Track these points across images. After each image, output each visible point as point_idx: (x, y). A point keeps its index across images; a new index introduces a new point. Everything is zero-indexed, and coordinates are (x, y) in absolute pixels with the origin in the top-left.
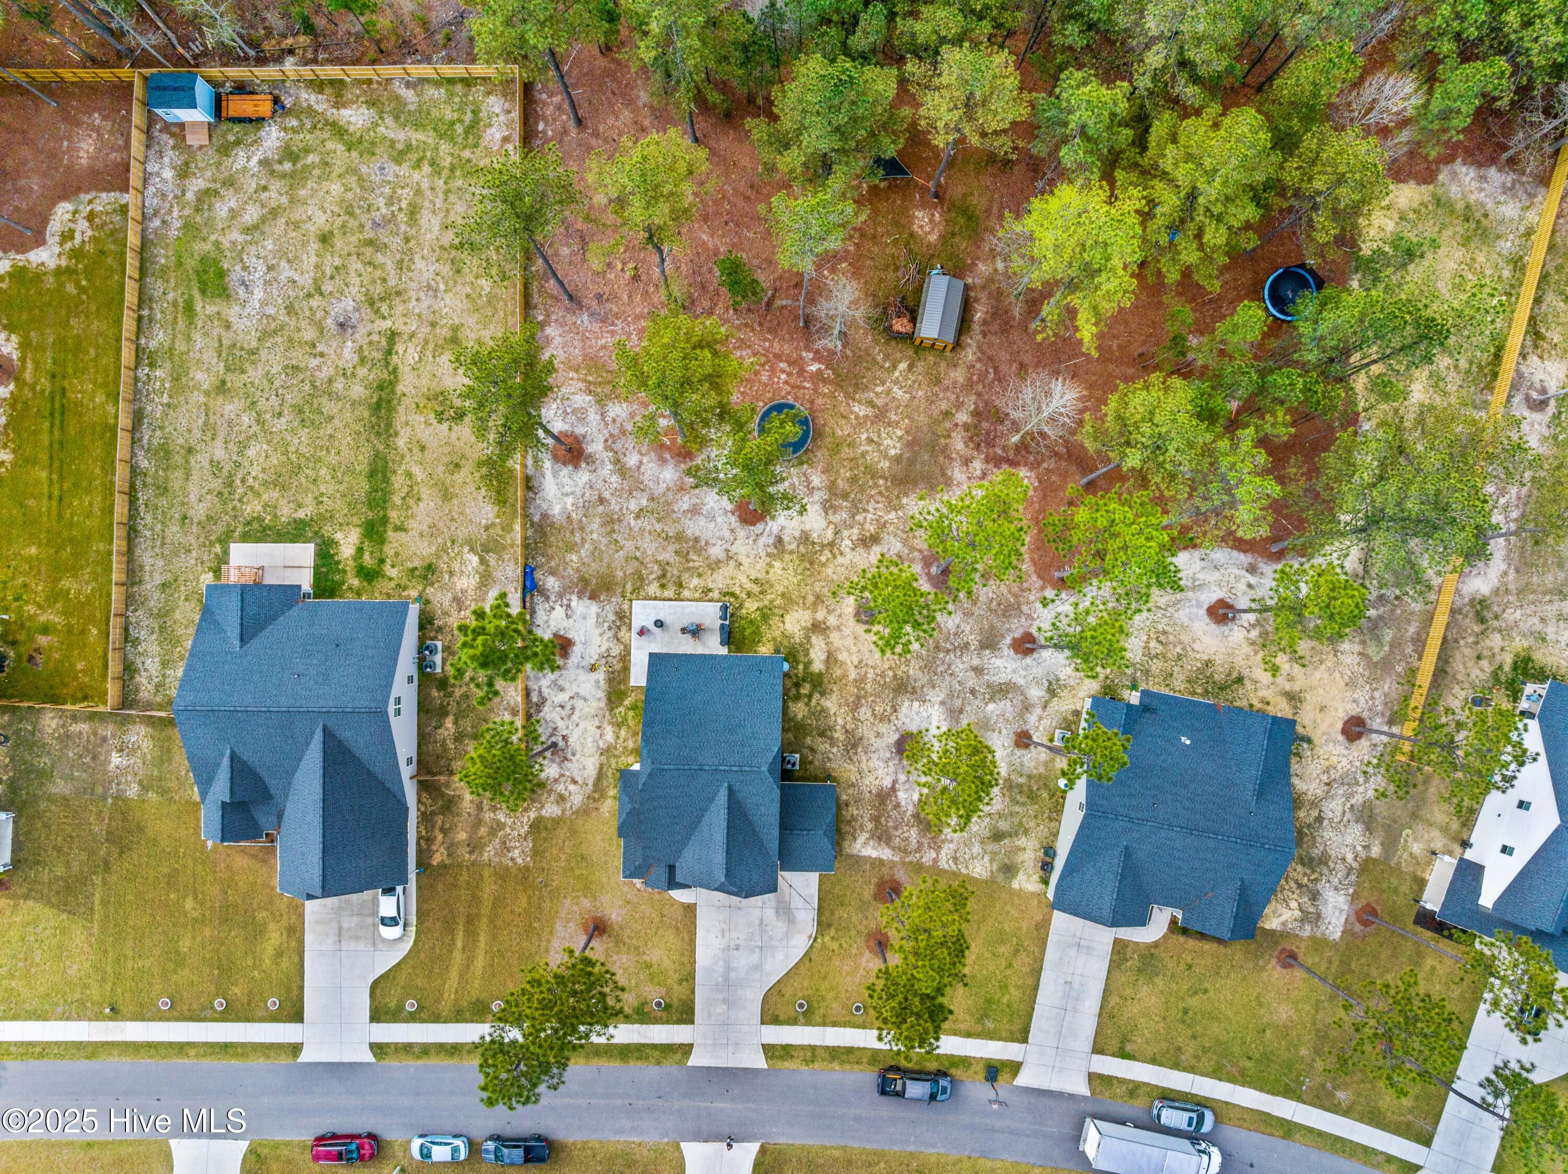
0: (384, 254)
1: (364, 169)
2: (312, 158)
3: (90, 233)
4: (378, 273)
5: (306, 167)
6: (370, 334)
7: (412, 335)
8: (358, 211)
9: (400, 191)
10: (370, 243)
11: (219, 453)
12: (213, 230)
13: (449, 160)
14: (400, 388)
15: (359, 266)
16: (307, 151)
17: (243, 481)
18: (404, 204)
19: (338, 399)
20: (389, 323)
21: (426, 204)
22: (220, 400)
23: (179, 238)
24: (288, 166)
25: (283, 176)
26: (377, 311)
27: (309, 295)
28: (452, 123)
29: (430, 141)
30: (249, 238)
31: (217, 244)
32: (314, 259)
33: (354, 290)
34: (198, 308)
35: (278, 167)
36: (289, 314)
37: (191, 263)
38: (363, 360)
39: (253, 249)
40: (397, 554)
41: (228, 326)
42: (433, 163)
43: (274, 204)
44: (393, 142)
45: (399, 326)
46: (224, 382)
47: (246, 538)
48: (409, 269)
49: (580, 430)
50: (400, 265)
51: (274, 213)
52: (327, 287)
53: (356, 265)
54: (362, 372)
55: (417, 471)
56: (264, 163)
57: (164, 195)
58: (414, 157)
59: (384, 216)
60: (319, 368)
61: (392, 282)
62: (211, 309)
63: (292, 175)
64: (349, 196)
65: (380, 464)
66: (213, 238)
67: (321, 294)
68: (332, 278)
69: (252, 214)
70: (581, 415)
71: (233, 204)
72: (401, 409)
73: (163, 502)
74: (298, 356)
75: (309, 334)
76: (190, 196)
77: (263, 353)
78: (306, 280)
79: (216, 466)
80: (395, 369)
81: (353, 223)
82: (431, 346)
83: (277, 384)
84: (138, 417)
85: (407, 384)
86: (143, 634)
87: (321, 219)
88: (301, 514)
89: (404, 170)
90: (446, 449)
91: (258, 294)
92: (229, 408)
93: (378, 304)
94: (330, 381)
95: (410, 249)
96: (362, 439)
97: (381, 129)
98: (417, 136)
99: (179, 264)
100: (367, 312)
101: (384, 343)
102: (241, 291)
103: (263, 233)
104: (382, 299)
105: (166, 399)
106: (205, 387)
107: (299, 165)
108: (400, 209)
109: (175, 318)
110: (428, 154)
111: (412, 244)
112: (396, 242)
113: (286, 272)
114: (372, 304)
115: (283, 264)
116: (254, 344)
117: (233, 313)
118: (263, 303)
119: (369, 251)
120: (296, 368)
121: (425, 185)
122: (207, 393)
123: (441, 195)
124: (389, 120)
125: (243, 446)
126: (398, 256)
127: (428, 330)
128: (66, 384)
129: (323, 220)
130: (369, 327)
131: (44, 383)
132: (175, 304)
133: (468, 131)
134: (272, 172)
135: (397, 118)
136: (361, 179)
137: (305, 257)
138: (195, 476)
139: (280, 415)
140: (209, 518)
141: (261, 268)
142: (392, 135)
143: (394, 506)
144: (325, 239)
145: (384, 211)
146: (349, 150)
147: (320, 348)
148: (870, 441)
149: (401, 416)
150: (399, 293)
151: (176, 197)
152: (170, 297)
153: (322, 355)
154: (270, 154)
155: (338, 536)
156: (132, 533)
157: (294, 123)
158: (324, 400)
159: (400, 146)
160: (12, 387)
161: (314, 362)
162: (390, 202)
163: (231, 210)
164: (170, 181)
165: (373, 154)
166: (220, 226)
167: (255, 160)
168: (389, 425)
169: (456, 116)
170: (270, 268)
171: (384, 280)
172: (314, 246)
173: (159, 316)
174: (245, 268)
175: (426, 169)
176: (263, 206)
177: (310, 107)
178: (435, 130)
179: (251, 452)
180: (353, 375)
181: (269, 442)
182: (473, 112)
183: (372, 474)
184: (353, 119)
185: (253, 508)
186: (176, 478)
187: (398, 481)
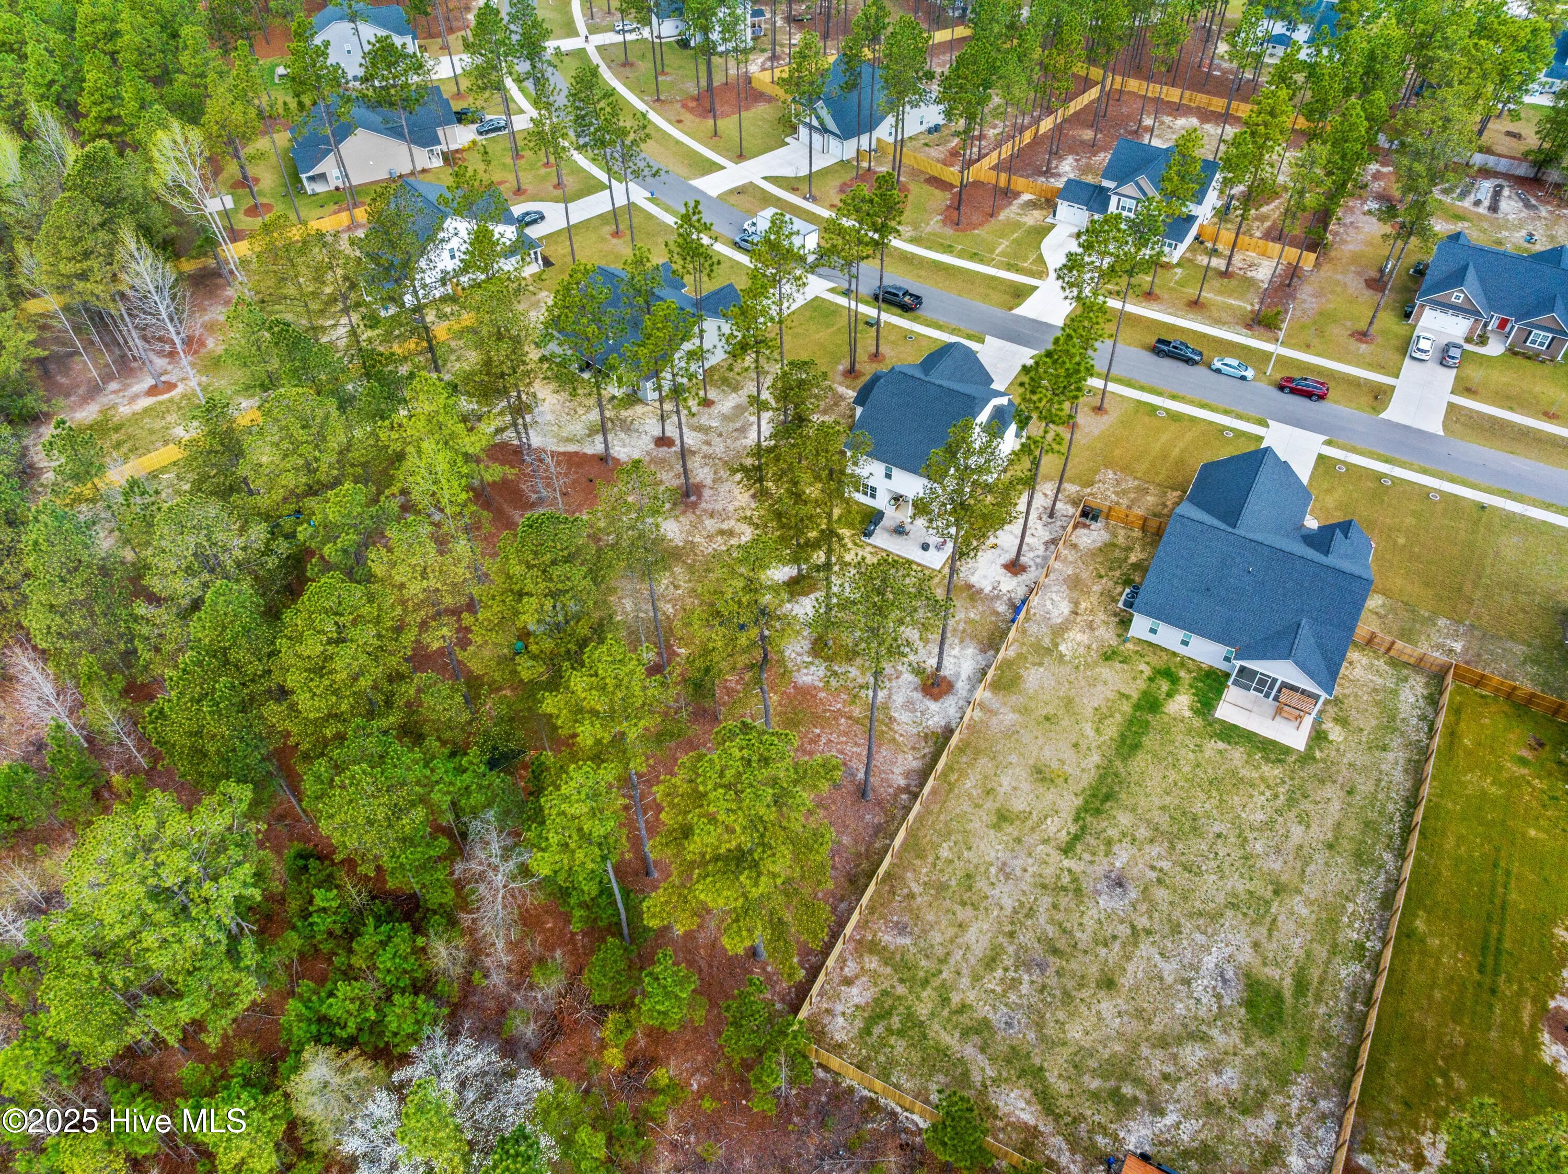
0: (1044, 932)
1: (1032, 1036)
2: (1095, 1084)
3: (1425, 1140)
4: (1059, 917)
5: (1105, 1077)
6: (1092, 862)
7: (1045, 841)
8: (1058, 993)
9: (999, 989)
10: (1055, 951)
11: (1297, 831)
12: (1248, 1062)
13: (924, 994)
14: (1079, 802)
15: (1078, 935)
16: (1095, 1096)
17: (1276, 796)
18: (999, 973)
19: (1148, 822)
20: (1066, 863)
21: (973, 961)
22: (1284, 878)
23: (1298, 1072)
24: (1128, 1090)
25: (1138, 1081)
26: (1075, 880)
27: (1148, 932)
28: (901, 1033)
29: (936, 1027)
30: (1204, 1028)
31: (1247, 1041)
32: (1130, 968)
33: (1093, 912)
34: (1288, 981)
35: (1142, 1096)
36: (1179, 925)
37: (1287, 1034)
38: (1109, 843)
39: (1202, 1013)
40: (1135, 679)
41: (1256, 945)
42: (945, 1001)
43: (1160, 1053)
44: (983, 1050)
45: (1056, 856)
46: (1276, 892)
47: (1287, 750)
48: (1022, 904)
49: (918, 696)
50: (1031, 913)
51: (1162, 1042)
52: (1123, 931)
53: (1083, 937)
54: (1113, 833)
55: (1089, 730)
56: (1158, 1111)
57: (1307, 1134)
58: (964, 1019)
59: (1028, 971)
60: (1160, 858)
61: (1046, 901)
62: (1273, 973)
63: (1125, 1076)
64: (1061, 1015)
65: (1125, 750)
66: (1251, 1051)
67: (1133, 927)
68: (1115, 937)
69: (1193, 1054)
70: (909, 705)
71: (1214, 1080)
72: (1084, 783)
73: (1372, 816)
74: (1181, 879)
75: (1161, 894)
76: (1270, 1117)
77: (1221, 898)
78: (1145, 948)
79: (1304, 820)
80: (1076, 820)
81: (1070, 984)
82: (1029, 823)
83: (1213, 864)
84: (1387, 901)
85: (1069, 803)
86: (1414, 721)
87: (1107, 1007)
88: (1221, 745)
89: (984, 1010)
90: (1053, 734)
91: (1209, 962)
92: (1278, 866)
93: (1072, 886)
94: (1152, 841)
95: (1012, 923)
96: (1135, 777)
97: (990, 1072)
98: (950, 1040)
99: (1303, 1042)
100: (1087, 885)
101: (1079, 848)
102: (1230, 974)
103: (1185, 1026)
104: (1064, 889)
105: (1350, 907)
106: (1298, 898)
107: (1112, 1083)
108: (1006, 970)
109: (1321, 982)
110: (945, 1013)
111: (1008, 928)
112: (1026, 938)
113: (1169, 969)
114: (1078, 891)
115: (1169, 980)
116: (1229, 913)
117: (1246, 956)
118: (1207, 949)
119: (1061, 944)
120: (1187, 868)
121: (965, 981)
122: (1298, 891)
123: (952, 961)
124: (976, 1077)
125: (1269, 825)
126: (1029, 922)
127: (1026, 839)
128: (1476, 976)
129: (1104, 1006)
130: (1090, 869)
131: (1508, 990)
132: (1318, 999)
133: (887, 1014)
134: (1150, 1092)
135: (966, 1075)
136: (1040, 1026)
137: (1140, 975)
138: (1330, 822)
139: (1219, 836)
140: (1322, 782)
141: (1198, 987)
142: (980, 1057)
143: (1123, 714)
144: (1108, 984)
145: (1026, 977)
146: (1041, 1069)
147: (1153, 875)
148: (677, 587)
149: (1087, 779)
150: (1044, 886)
151: (1291, 1126)
152: (1322, 1010)
153: (1153, 868)
154: (1147, 1118)
155: (1188, 714)
156: (1412, 802)
157: (1101, 1140)
158: (1164, 827)
159: (977, 1039)
160: (1552, 1004)
161: (1165, 865)
162: (1015, 984)
163: (1219, 1073)
164: (1294, 1150)
165: (1013, 1048)
166: (1238, 1060)
167: (1170, 1119)
168: (1102, 777)
169: (892, 1040)
170: (1187, 982)
171: (1055, 907)
172: (1127, 981)
173: (1342, 995)
174: (1219, 997)
175: (956, 998)
176: (1175, 1057)
177: (1073, 1151)
178: (925, 1037)
179: (1260, 817)
180: (1124, 835)
181: (1239, 816)
182: (869, 1033)
183: (1136, 747)
184: (1022, 1105)
185: (1273, 772)
186: (1352, 828)
187: (1111, 730)
